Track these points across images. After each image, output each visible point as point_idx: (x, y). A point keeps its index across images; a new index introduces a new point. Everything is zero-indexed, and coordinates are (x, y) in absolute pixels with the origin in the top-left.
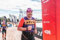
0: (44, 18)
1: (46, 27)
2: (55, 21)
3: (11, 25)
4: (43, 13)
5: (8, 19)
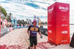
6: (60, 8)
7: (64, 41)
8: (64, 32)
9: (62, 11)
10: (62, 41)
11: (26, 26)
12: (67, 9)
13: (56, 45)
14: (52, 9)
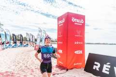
0: (59, 39)
1: (59, 47)
2: (67, 42)
3: (28, 44)
4: (58, 34)
5: (25, 37)
6: (74, 20)
7: (77, 64)
8: (77, 51)
9: (76, 24)
10: (75, 64)
11: (25, 45)
12: (82, 22)
13: (67, 70)
14: (63, 21)
